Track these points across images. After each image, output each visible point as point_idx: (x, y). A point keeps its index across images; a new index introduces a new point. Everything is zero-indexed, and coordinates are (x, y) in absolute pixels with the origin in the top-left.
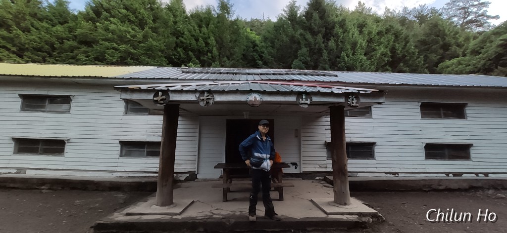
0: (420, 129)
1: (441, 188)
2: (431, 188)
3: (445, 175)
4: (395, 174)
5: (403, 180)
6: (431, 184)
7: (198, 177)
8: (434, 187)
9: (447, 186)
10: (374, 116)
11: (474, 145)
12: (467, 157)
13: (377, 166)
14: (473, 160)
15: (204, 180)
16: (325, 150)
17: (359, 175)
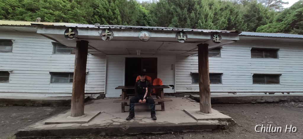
0: (250, 65)
1: (262, 101)
2: (257, 101)
3: (264, 94)
4: (234, 93)
5: (240, 97)
6: (256, 99)
7: (106, 97)
8: (259, 101)
9: (266, 100)
10: (222, 57)
11: (282, 75)
12: (278, 82)
14: (281, 84)
15: (110, 98)
16: (191, 78)
17: (212, 94)
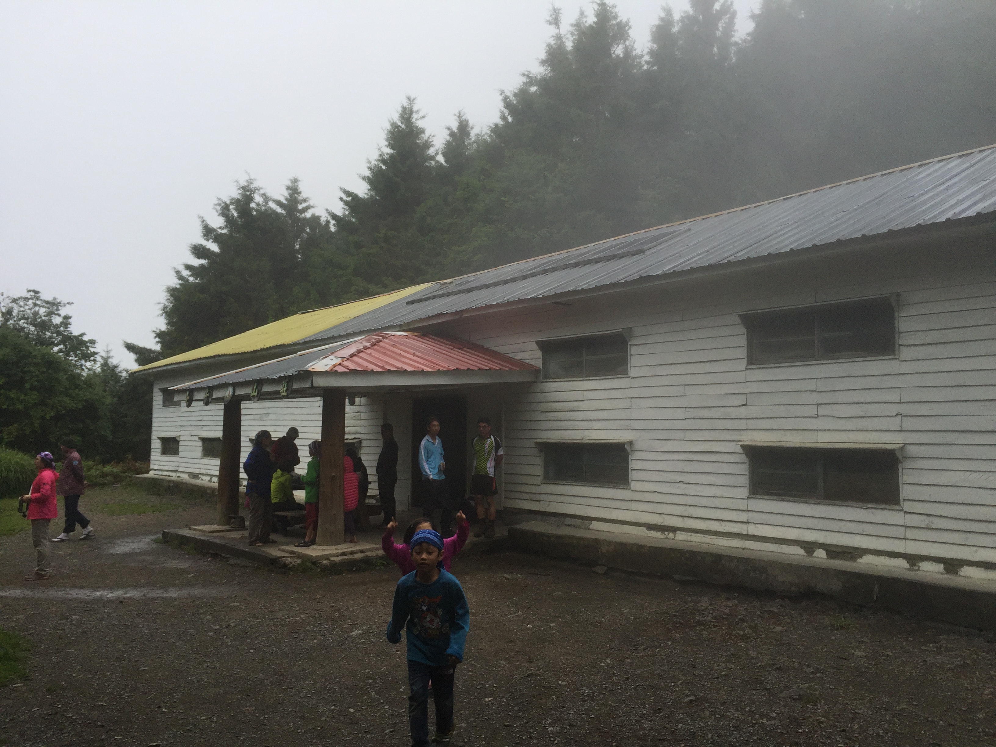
3: (801, 552)
10: (633, 372)
13: (634, 506)
14: (907, 506)
16: (539, 461)
17: (595, 525)
